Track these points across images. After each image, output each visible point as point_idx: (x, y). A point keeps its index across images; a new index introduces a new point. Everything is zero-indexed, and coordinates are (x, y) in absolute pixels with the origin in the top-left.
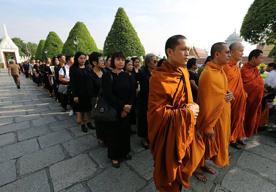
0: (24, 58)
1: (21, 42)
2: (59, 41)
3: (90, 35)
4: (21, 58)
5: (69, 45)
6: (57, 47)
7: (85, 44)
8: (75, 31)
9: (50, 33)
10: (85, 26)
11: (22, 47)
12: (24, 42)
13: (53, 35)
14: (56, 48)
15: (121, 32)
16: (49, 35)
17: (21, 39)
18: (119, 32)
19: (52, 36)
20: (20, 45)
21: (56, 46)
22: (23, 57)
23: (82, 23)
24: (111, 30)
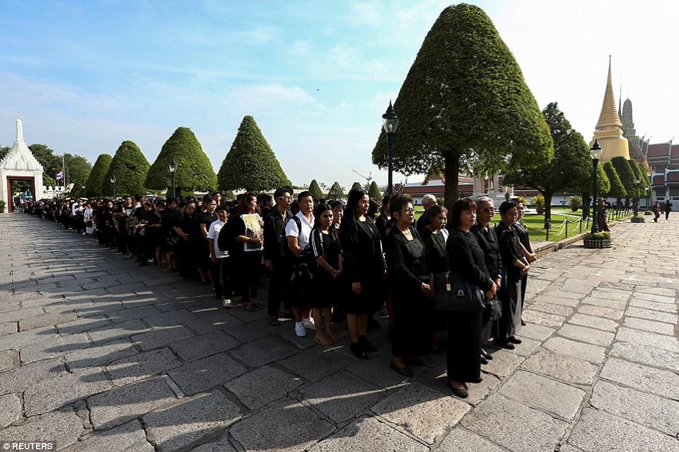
0: (54, 189)
1: (48, 154)
2: (140, 159)
3: (201, 150)
4: (48, 189)
5: (161, 170)
6: (135, 170)
7: (191, 167)
8: (173, 145)
9: (124, 143)
10: (193, 134)
11: (49, 165)
12: (54, 154)
13: (130, 148)
14: (133, 173)
15: (246, 154)
16: (120, 148)
17: (49, 148)
18: (242, 154)
19: (128, 149)
20: (45, 161)
21: (133, 168)
22: (50, 188)
23: (187, 129)
24: (232, 150)
